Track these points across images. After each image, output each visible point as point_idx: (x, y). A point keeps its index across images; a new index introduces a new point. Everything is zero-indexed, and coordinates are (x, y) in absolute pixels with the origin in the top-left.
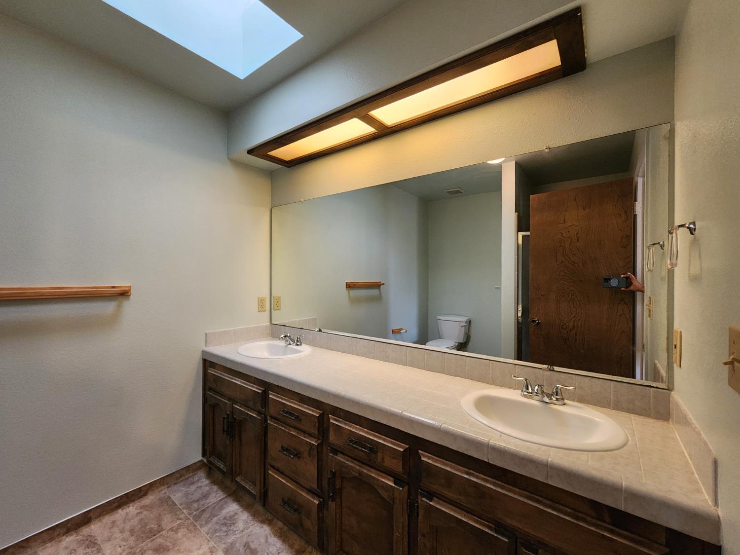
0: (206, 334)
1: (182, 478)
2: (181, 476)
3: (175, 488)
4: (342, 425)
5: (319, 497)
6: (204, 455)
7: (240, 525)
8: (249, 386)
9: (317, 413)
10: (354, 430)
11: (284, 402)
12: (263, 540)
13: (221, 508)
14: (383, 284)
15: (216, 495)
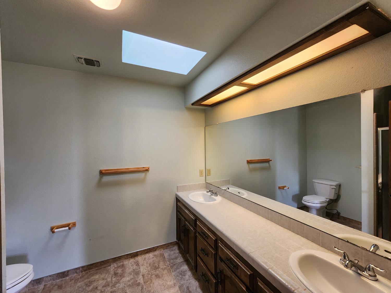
0: (177, 186)
1: (169, 247)
2: (168, 246)
3: (166, 250)
4: (224, 248)
5: (216, 279)
6: (177, 239)
7: (187, 277)
8: (190, 215)
9: (214, 238)
10: (228, 253)
11: (202, 227)
12: (195, 288)
13: (181, 266)
14: (271, 160)
15: (180, 260)
